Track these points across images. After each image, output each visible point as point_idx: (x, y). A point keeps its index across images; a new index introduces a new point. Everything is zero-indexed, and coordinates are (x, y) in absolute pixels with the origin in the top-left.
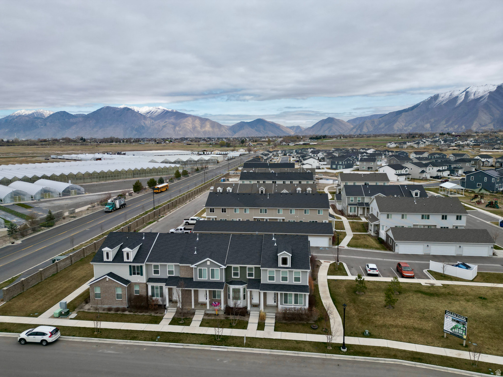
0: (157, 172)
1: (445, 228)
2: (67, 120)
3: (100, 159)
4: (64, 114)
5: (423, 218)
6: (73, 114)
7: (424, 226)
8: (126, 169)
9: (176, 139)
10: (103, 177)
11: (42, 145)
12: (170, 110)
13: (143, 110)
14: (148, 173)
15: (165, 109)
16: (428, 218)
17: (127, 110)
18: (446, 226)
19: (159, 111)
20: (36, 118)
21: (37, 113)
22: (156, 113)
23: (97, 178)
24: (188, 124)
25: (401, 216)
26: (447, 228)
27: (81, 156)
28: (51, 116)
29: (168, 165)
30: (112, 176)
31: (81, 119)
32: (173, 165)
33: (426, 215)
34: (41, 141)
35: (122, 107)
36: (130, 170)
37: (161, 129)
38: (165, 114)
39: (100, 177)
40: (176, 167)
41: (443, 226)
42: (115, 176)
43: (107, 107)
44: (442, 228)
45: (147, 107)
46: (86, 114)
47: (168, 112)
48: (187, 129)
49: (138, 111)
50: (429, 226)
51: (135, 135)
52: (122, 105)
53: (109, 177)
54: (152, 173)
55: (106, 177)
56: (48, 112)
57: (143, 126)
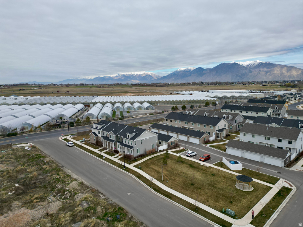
0: (202, 102)
1: (280, 148)
2: (201, 72)
3: (192, 94)
4: (200, 69)
5: (265, 139)
6: (205, 68)
7: (268, 144)
8: (185, 100)
9: (258, 82)
10: (173, 103)
11: (181, 86)
12: (264, 62)
13: (245, 64)
14: (197, 102)
15: (261, 62)
16: (269, 140)
17: (235, 64)
18: (281, 147)
19: (256, 63)
20: (187, 72)
21: (188, 69)
22: (254, 65)
23: (170, 103)
24: (277, 71)
25: (252, 136)
26: (282, 148)
27: (184, 92)
28: (194, 70)
29: (209, 99)
30: (178, 103)
31: (208, 71)
32: (212, 99)
33: (267, 137)
34: (183, 84)
35: (232, 62)
36: (187, 100)
37: (256, 75)
38: (261, 65)
39: (172, 103)
40: (214, 100)
41: (279, 146)
42: (179, 103)
43: (224, 63)
44: (278, 147)
45: (249, 61)
46: (212, 68)
47: (262, 63)
48: (276, 74)
49: (242, 65)
50: (271, 145)
51: (238, 79)
52: (232, 61)
53: (176, 103)
54: (199, 102)
55: (175, 103)
56: (193, 68)
57: (244, 74)
